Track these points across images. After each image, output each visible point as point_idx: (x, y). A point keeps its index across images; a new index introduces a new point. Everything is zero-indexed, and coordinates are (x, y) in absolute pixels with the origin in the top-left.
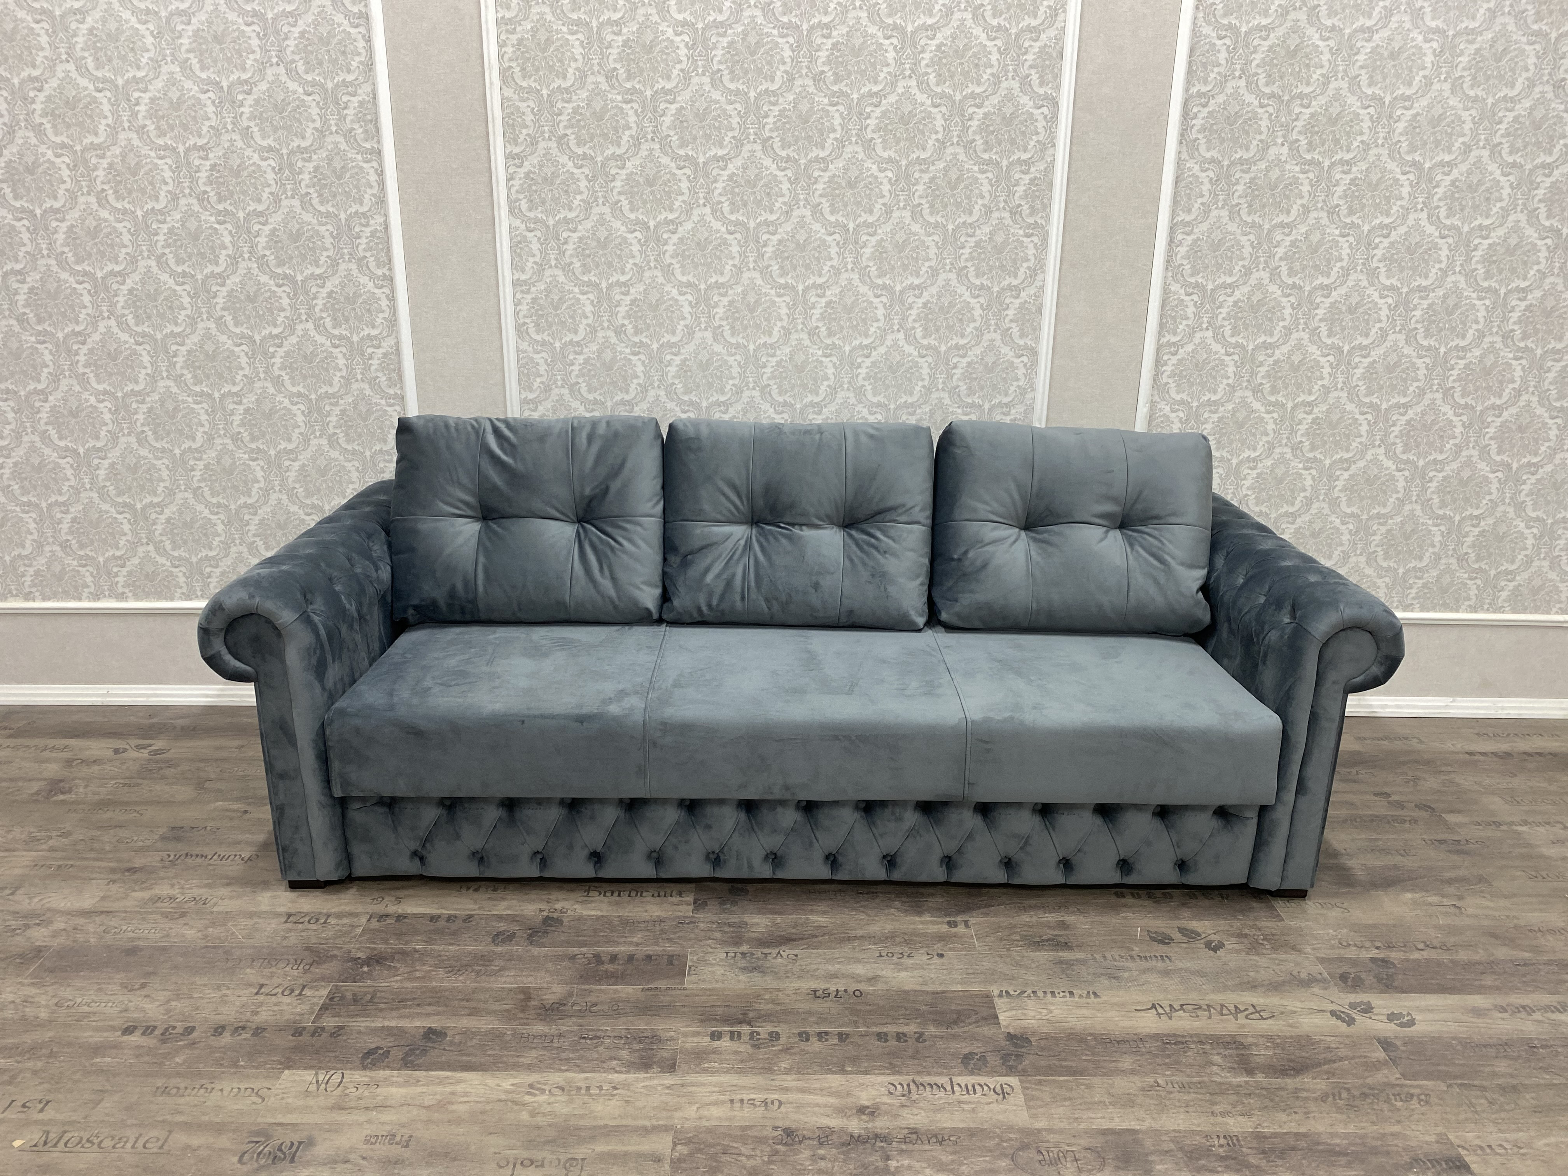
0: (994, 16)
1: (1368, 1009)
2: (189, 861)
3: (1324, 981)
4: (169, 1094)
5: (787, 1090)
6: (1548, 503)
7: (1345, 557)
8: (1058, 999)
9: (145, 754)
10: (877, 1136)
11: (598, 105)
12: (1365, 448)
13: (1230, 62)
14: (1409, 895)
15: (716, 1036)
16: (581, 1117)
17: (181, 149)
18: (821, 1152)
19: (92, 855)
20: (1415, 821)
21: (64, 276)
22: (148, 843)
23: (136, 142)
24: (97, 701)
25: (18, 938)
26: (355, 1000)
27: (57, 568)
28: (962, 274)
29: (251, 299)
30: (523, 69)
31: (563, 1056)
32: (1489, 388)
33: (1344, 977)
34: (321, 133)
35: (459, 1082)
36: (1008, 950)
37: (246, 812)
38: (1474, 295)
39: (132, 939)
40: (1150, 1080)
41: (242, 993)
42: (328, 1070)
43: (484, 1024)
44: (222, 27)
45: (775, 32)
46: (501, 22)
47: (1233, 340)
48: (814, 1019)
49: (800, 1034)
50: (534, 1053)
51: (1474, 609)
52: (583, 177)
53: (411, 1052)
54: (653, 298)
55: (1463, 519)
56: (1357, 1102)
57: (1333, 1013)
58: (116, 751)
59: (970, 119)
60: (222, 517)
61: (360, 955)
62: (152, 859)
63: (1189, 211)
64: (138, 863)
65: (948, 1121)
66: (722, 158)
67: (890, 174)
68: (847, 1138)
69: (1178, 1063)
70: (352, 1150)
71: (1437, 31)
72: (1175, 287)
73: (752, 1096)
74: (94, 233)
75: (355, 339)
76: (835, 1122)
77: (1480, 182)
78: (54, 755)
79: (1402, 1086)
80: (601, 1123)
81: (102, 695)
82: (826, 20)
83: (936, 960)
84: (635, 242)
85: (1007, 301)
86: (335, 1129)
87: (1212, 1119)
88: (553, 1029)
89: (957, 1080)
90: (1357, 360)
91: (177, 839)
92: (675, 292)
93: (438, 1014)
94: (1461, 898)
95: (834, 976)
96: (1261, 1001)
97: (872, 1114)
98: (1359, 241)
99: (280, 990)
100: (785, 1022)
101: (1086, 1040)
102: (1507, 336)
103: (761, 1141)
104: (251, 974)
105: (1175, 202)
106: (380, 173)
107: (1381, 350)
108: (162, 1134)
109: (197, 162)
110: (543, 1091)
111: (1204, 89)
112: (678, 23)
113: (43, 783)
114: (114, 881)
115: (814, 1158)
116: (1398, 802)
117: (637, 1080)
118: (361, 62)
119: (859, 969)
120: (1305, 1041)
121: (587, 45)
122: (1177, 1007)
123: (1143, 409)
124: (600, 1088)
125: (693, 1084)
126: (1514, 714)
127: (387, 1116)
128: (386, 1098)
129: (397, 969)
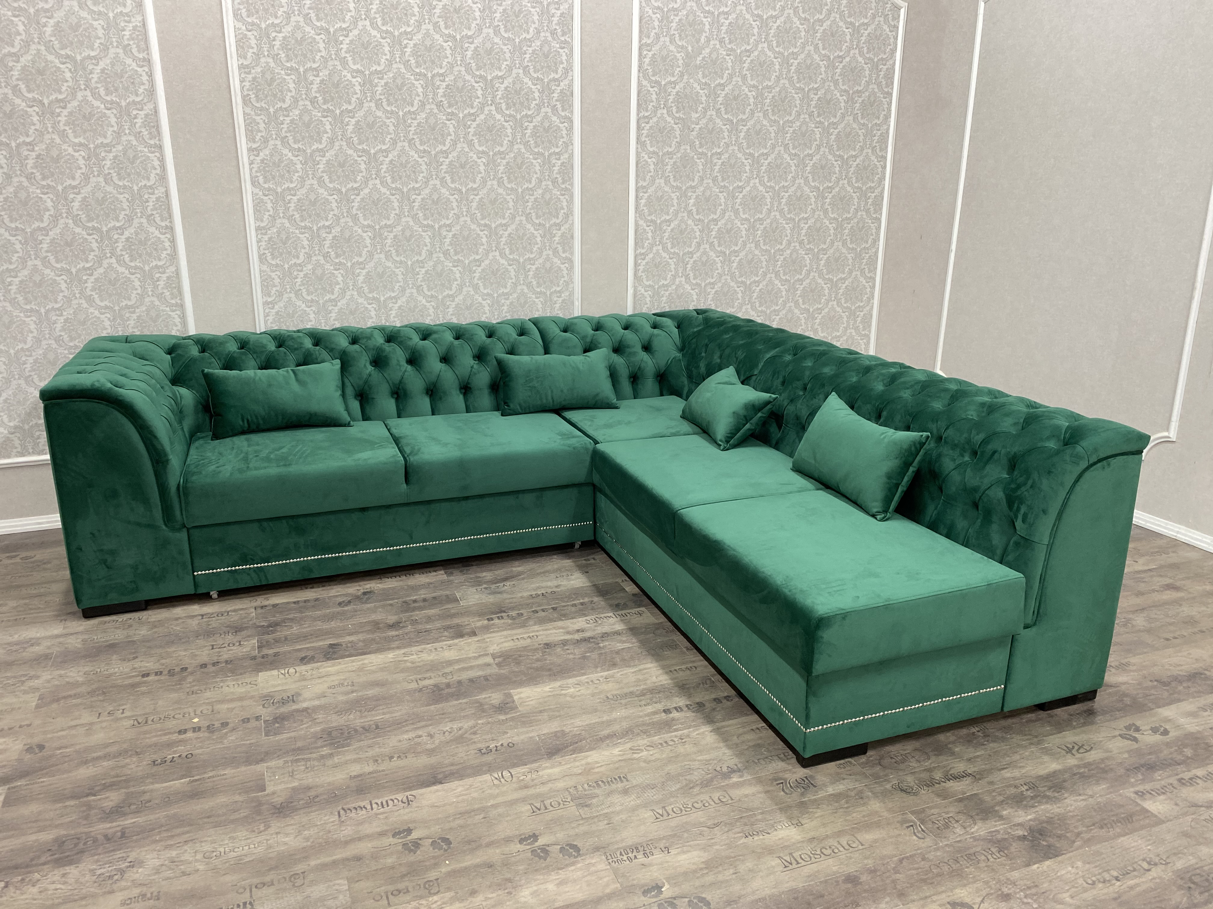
11: (306, 119)
17: (13, 144)
28: (528, 216)
30: (257, 96)
32: (795, 270)
34: (118, 135)
38: (784, 222)
45: (412, 77)
46: (241, 67)
52: (298, 162)
54: (347, 234)
63: (645, 180)
66: (385, 150)
67: (484, 160)
82: (441, 71)
85: (554, 232)
90: (733, 258)
92: (360, 231)
102: (801, 243)
106: (162, 160)
107: (744, 253)
109: (25, 153)
111: (646, 114)
112: (353, 71)
121: (297, 82)
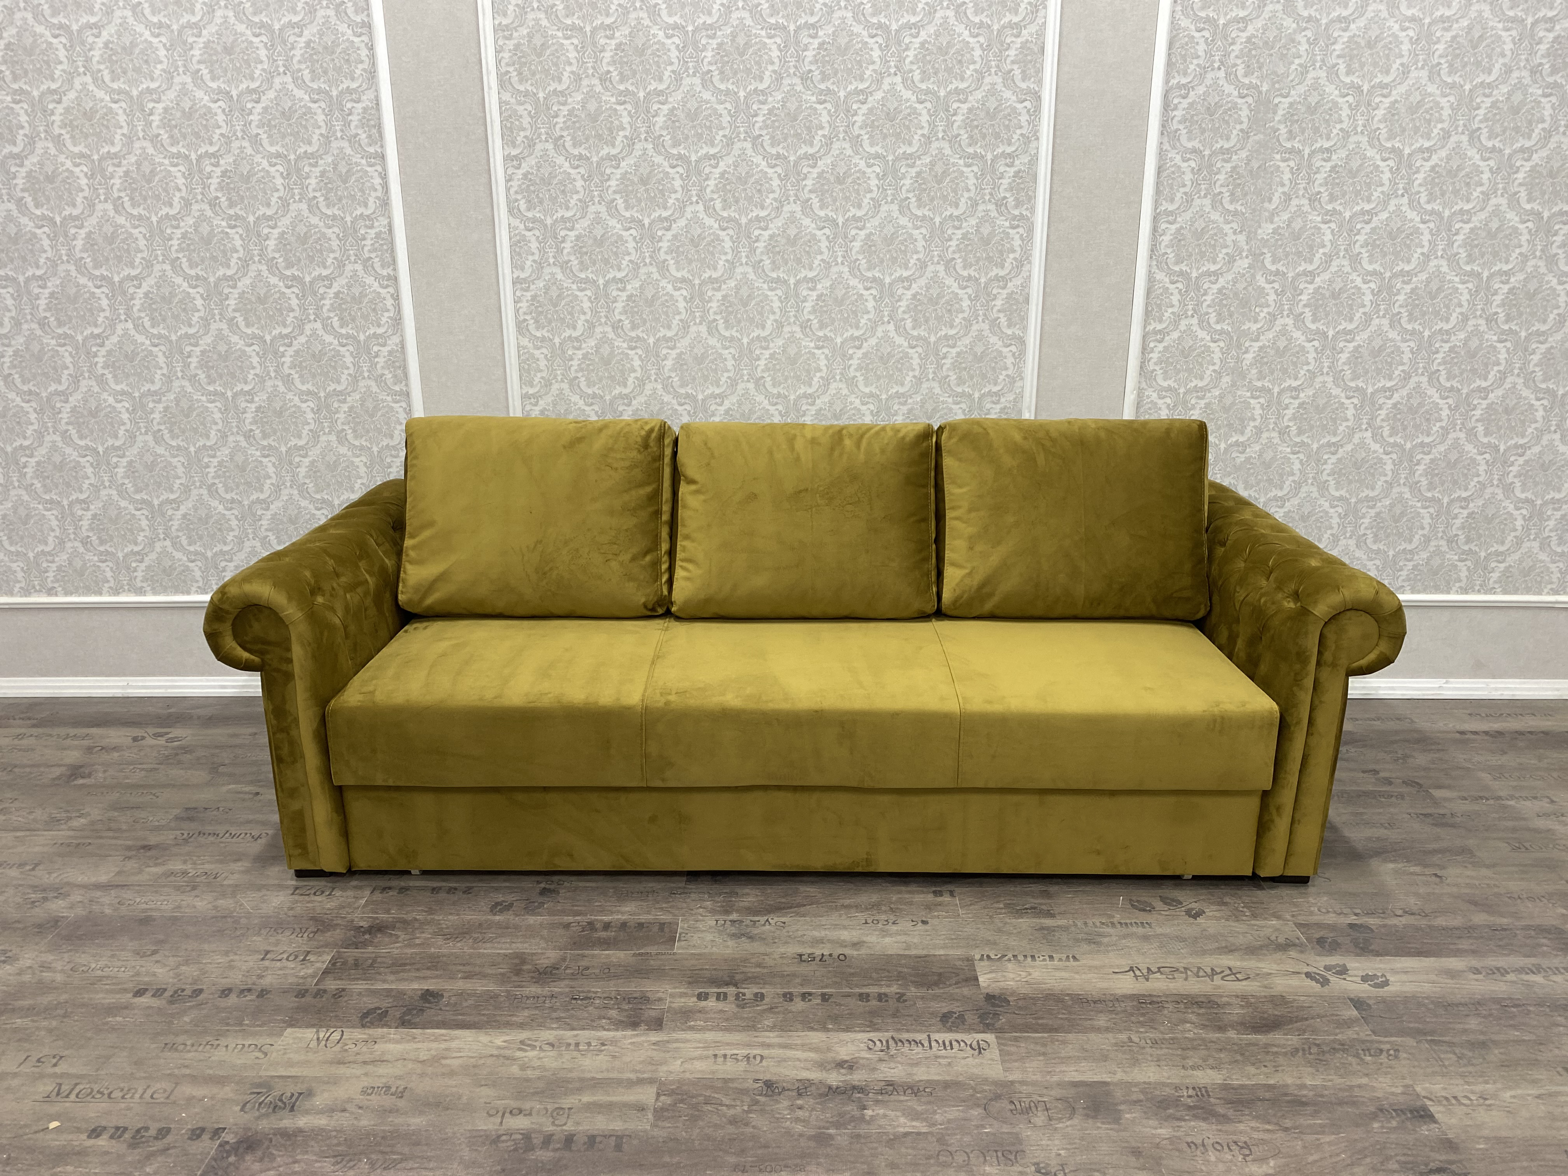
0: (976, 13)
1: (1342, 971)
2: (202, 839)
3: (1301, 945)
4: (176, 1050)
5: (769, 1046)
6: (1536, 484)
7: (1335, 539)
8: (1037, 963)
9: (162, 741)
10: (854, 1088)
11: (592, 106)
12: (1352, 431)
13: (1209, 54)
14: (1391, 866)
15: (702, 997)
16: (570, 1070)
17: (193, 157)
18: (799, 1102)
19: (111, 834)
20: (1402, 796)
21: (83, 280)
22: (163, 822)
23: (150, 151)
24: (118, 692)
25: (37, 910)
26: (357, 965)
27: (78, 563)
28: (949, 264)
29: (261, 300)
30: (520, 74)
31: (554, 1015)
32: (1474, 371)
33: (1321, 941)
34: (327, 139)
35: (452, 1039)
36: (991, 917)
37: (257, 794)
38: (1457, 279)
39: (145, 911)
40: (1123, 1037)
41: (247, 958)
42: (328, 1027)
43: (479, 986)
44: (232, 38)
45: (763, 33)
46: (498, 29)
47: (1218, 327)
48: (798, 980)
49: (785, 995)
50: (526, 1013)
51: (1465, 591)
52: (579, 177)
53: (409, 1012)
54: (649, 293)
55: (1452, 501)
56: (1327, 1056)
57: (1308, 975)
58: (135, 739)
59: (954, 114)
60: (236, 512)
61: (361, 924)
62: (168, 837)
63: (1172, 200)
64: (153, 840)
65: (922, 1074)
67: (878, 170)
68: (824, 1090)
69: (1153, 1020)
70: (350, 1100)
71: (1413, 19)
72: (1160, 276)
73: (736, 1052)
74: (111, 239)
75: (362, 337)
76: (815, 1075)
77: (1460, 168)
78: (76, 743)
79: (1372, 1042)
80: (588, 1075)
81: (123, 687)
82: (812, 20)
83: (920, 926)
84: (630, 239)
85: (995, 291)
86: (334, 1081)
87: (1183, 1072)
88: (546, 991)
89: (935, 1036)
90: (1341, 345)
91: (191, 819)
92: (670, 287)
93: (437, 977)
94: (1443, 868)
95: (821, 941)
96: (1238, 963)
97: (851, 1068)
98: (1341, 226)
99: (285, 956)
100: (770, 984)
101: (1062, 1001)
102: (1491, 320)
103: (744, 1092)
104: (258, 942)
105: (1158, 192)
106: (384, 176)
107: (1365, 335)
108: (167, 1085)
109: (209, 169)
110: (533, 1047)
111: (1184, 81)
112: (669, 26)
113: (63, 769)
114: (130, 858)
115: (792, 1108)
116: (1386, 779)
117: (625, 1037)
118: (364, 70)
119: (845, 935)
120: (1279, 1000)
121: (581, 49)
122: (1154, 969)
123: (1130, 397)
124: (589, 1044)
125: (677, 1041)
126: (1507, 695)
127: (382, 1070)
128: (383, 1053)
129: (397, 937)
